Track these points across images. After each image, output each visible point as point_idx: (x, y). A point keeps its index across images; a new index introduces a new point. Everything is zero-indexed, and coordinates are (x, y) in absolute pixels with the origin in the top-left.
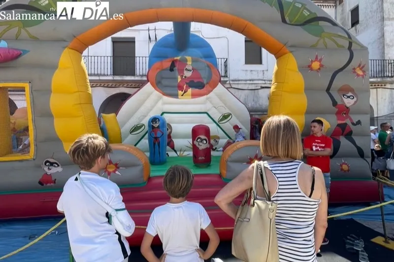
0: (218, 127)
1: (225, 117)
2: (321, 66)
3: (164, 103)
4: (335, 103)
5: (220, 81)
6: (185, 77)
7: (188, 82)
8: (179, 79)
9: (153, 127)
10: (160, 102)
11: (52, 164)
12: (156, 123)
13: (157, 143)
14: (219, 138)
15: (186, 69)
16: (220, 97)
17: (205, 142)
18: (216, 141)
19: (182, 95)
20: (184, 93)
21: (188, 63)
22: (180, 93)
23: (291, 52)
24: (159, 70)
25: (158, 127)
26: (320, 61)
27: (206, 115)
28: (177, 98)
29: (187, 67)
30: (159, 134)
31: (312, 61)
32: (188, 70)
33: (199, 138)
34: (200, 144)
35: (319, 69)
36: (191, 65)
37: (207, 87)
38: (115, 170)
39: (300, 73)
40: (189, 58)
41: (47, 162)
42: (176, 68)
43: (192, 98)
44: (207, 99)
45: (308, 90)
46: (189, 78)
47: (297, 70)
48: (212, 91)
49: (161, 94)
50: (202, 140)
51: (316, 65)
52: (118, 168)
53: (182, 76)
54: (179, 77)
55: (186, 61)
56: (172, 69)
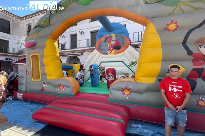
0: (129, 69)
1: (132, 63)
2: (178, 26)
3: (102, 58)
4: (190, 53)
5: (130, 44)
6: (112, 44)
7: (113, 46)
8: (109, 46)
9: (91, 70)
10: (100, 57)
11: (45, 83)
12: (92, 68)
13: (93, 77)
14: (129, 75)
15: (112, 40)
16: (130, 53)
17: (111, 77)
18: (127, 76)
19: (110, 53)
20: (111, 52)
21: (113, 37)
22: (109, 52)
23: (151, 21)
24: (100, 43)
25: (93, 70)
26: (176, 23)
27: (122, 62)
28: (108, 55)
29: (112, 39)
30: (93, 73)
31: (168, 25)
32: (113, 41)
33: (109, 75)
34: (109, 78)
35: (176, 29)
36: (115, 38)
37: (122, 48)
38: (63, 88)
39: (157, 34)
40: (113, 35)
41: (43, 82)
42: (107, 41)
43: (115, 54)
44: (123, 54)
45: (164, 45)
46: (113, 44)
47: (156, 32)
48: (125, 50)
49: (100, 54)
50: (110, 76)
51: (172, 27)
52: (64, 87)
53: (110, 44)
54: (109, 45)
55: (112, 36)
56: (105, 42)
